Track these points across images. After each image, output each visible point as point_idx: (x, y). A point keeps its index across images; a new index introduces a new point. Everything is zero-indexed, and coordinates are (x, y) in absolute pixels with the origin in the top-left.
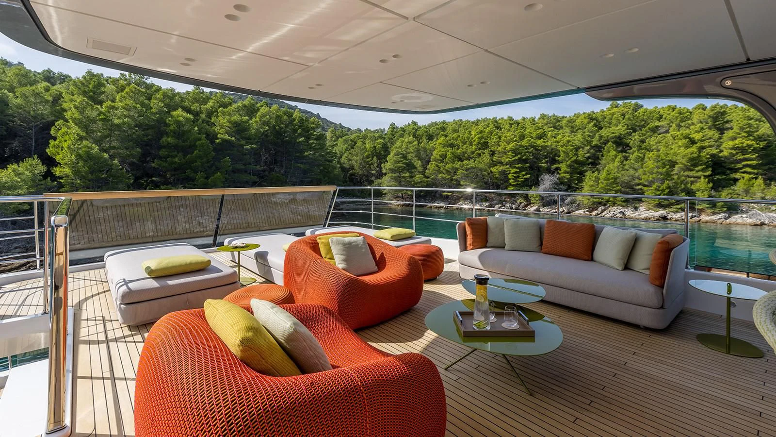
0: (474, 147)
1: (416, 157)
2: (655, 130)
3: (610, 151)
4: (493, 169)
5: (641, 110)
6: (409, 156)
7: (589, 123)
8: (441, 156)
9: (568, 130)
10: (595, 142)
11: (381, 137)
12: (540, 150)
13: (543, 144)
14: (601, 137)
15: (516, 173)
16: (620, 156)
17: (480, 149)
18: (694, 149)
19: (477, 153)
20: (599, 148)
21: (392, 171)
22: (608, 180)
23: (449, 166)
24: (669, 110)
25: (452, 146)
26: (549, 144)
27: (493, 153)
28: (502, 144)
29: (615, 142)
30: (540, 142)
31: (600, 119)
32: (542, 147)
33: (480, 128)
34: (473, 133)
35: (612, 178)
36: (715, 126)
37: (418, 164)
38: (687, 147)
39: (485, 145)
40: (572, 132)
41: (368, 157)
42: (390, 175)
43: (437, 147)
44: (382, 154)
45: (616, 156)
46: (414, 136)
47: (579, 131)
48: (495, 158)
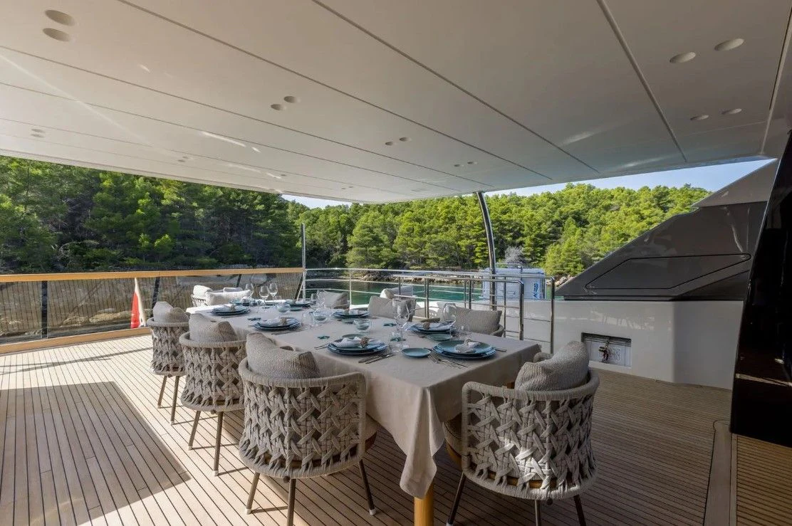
0: (441, 221)
1: (382, 231)
2: (607, 208)
3: (571, 225)
4: (460, 243)
5: (594, 191)
6: (375, 230)
7: (548, 201)
8: (408, 231)
9: (529, 208)
10: (556, 217)
11: (344, 212)
12: (505, 225)
13: (508, 218)
14: (561, 213)
15: (482, 246)
16: (579, 231)
17: (447, 223)
18: (644, 223)
19: (445, 228)
20: (559, 223)
21: (358, 244)
22: (570, 251)
23: (417, 239)
24: (618, 191)
25: (419, 220)
26: (513, 218)
27: (460, 228)
28: (470, 218)
29: (574, 218)
30: (504, 217)
31: (558, 198)
32: (507, 221)
33: (446, 203)
34: (439, 208)
35: (573, 250)
36: (659, 205)
37: (385, 238)
38: (638, 222)
39: (452, 220)
40: (533, 209)
41: (331, 232)
42: (356, 248)
43: (403, 222)
44: (346, 228)
45: (575, 230)
46: (380, 211)
47: (540, 208)
48: (463, 232)
